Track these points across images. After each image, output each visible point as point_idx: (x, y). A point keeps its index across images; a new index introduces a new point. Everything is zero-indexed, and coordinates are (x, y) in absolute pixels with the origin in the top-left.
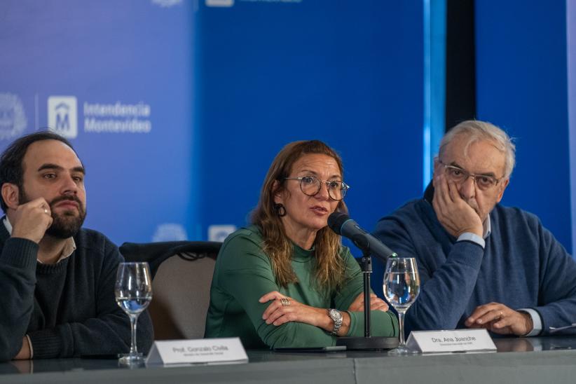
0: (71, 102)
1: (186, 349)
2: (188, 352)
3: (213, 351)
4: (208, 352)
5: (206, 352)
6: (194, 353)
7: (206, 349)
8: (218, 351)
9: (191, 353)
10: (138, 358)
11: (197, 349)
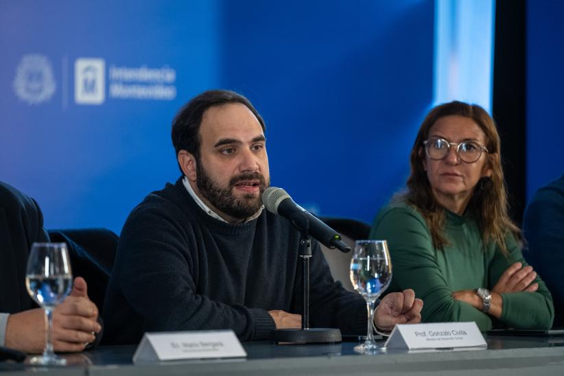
0: (98, 65)
1: (427, 333)
2: (430, 337)
3: (452, 336)
4: (448, 336)
5: (446, 337)
6: (435, 337)
7: (446, 333)
8: (458, 336)
9: (432, 337)
10: (375, 347)
11: (437, 334)
